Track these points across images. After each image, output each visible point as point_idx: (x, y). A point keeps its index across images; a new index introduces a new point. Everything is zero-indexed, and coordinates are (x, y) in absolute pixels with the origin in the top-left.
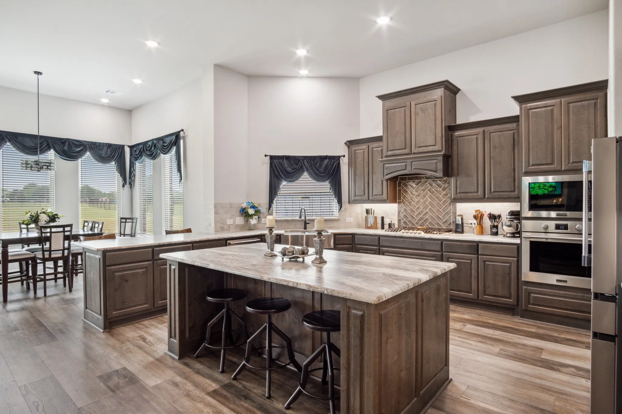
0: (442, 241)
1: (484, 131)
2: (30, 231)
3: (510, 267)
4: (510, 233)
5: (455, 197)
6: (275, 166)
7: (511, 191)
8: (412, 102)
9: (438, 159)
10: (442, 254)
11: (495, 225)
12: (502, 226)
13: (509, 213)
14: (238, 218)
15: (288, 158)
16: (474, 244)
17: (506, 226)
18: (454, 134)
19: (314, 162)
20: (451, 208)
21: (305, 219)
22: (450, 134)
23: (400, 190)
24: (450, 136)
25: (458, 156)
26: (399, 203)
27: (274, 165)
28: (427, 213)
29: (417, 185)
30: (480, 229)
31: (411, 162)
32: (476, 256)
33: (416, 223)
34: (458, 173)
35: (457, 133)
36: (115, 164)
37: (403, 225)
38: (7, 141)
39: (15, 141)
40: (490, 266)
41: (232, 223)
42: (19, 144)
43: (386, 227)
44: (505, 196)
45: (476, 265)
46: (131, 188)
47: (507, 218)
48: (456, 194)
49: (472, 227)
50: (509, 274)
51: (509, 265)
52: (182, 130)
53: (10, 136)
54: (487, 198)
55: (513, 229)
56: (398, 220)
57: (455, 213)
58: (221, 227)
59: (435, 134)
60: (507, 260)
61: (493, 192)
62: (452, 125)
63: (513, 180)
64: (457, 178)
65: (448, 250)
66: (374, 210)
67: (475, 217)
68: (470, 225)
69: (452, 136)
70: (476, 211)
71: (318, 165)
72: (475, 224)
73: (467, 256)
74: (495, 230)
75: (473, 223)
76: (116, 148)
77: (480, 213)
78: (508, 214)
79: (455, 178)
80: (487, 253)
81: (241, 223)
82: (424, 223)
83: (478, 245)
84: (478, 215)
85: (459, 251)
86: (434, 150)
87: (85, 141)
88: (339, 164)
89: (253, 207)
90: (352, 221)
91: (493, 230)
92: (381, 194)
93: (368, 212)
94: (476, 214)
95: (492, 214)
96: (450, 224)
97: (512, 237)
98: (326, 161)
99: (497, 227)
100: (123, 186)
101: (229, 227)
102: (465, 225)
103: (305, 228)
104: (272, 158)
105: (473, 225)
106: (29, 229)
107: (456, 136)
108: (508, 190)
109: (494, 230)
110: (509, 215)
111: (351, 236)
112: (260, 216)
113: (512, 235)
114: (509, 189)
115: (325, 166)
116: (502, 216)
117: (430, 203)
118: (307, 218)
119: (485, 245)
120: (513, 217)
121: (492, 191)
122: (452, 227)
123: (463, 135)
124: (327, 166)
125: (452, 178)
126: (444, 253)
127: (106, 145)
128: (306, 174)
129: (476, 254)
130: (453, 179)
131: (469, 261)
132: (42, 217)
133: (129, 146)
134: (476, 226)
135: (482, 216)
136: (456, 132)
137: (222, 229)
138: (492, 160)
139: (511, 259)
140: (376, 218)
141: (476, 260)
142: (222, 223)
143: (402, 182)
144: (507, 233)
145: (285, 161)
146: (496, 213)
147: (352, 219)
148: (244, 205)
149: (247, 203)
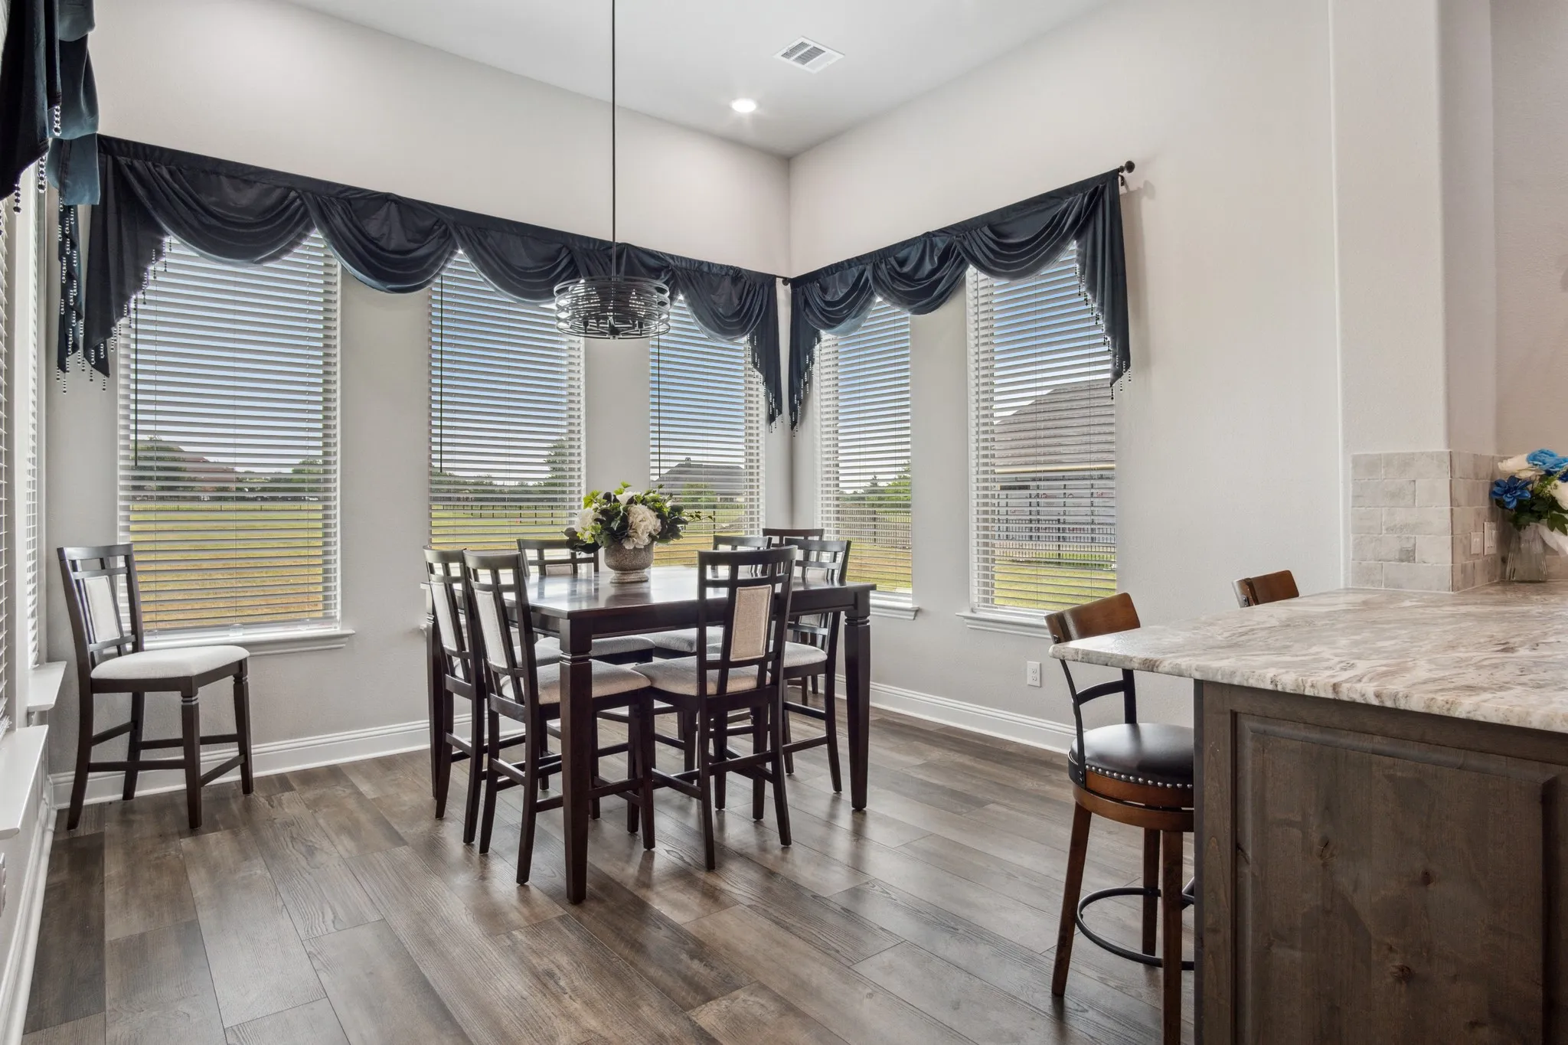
2: (552, 575)
36: (751, 340)
38: (458, 242)
39: (480, 243)
42: (493, 259)
46: (792, 428)
52: (1130, 167)
53: (467, 228)
76: (755, 285)
87: (672, 257)
100: (771, 418)
106: (548, 568)
127: (727, 274)
132: (640, 518)
133: (786, 281)
148: (1517, 465)
149: (1533, 458)
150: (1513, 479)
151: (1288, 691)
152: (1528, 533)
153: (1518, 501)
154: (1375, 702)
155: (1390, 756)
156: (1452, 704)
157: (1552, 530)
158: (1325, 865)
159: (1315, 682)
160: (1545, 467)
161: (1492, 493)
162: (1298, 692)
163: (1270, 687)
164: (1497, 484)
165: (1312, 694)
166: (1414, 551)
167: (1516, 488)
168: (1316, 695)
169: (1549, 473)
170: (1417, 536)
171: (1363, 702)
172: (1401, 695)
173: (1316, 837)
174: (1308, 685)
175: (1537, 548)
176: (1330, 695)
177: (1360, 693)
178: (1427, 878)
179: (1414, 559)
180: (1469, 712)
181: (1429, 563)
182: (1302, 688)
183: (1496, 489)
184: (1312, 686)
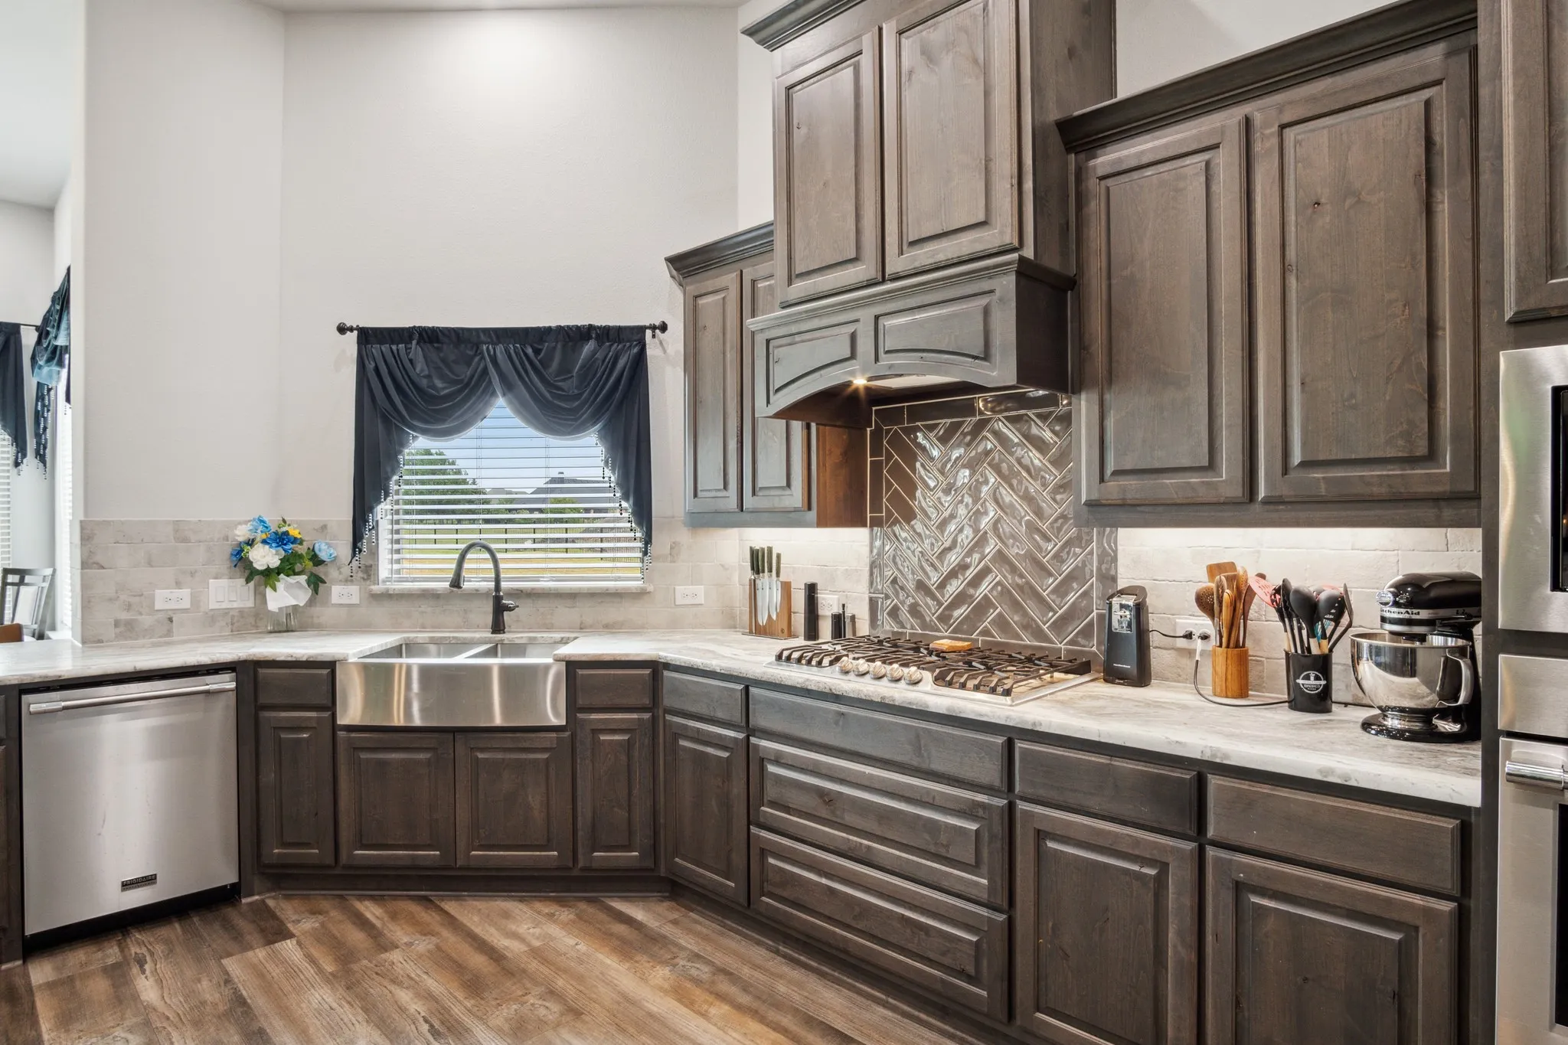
0: (1012, 735)
1: (1248, 122)
3: (1404, 952)
4: (1402, 710)
5: (1095, 496)
6: (377, 370)
7: (1411, 461)
8: (884, 26)
9: (992, 291)
10: (1011, 806)
11: (1315, 651)
12: (1356, 659)
13: (1399, 588)
14: (224, 582)
15: (429, 337)
16: (1177, 774)
17: (1379, 663)
18: (1092, 163)
19: (537, 352)
20: (1091, 553)
21: (498, 588)
22: (1072, 167)
23: (877, 467)
24: (1072, 178)
25: (1109, 278)
26: (876, 523)
27: (371, 366)
28: (986, 571)
29: (944, 440)
30: (1233, 669)
31: (877, 318)
32: (1189, 846)
33: (939, 618)
34: (1110, 372)
35: (1107, 159)
37: (890, 625)
40: (1270, 924)
41: (186, 604)
44: (1377, 490)
45: (1188, 901)
47: (1383, 620)
48: (1102, 480)
49: (1191, 653)
50: (1402, 999)
51: (1396, 937)
54: (1267, 502)
55: (1423, 689)
56: (870, 599)
57: (1108, 579)
58: (117, 624)
59: (988, 160)
60: (1389, 901)
61: (1304, 464)
62: (1076, 113)
63: (1422, 389)
64: (1107, 397)
65: (1042, 792)
66: (779, 557)
67: (1206, 603)
68: (1182, 643)
69: (1080, 174)
70: (1214, 570)
71: (555, 364)
72: (1205, 637)
73: (1137, 842)
74: (1312, 681)
75: (1197, 633)
77: (1230, 579)
78: (1390, 598)
79: (1095, 397)
80: (1253, 840)
81: (235, 605)
83: (1201, 782)
84: (1220, 586)
85: (1093, 803)
86: (980, 248)
88: (640, 362)
89: (281, 539)
90: (701, 600)
91: (1300, 681)
92: (784, 483)
93: (759, 561)
94: (1213, 585)
95: (1297, 592)
96: (1087, 633)
97: (1414, 737)
98: (589, 347)
99: (1323, 665)
101: (171, 620)
102: (1155, 639)
103: (498, 627)
104: (368, 337)
105: (1199, 645)
107: (1100, 172)
108: (1391, 453)
109: (1310, 683)
110: (1396, 604)
111: (647, 672)
112: (326, 574)
113: (1417, 726)
114: (1401, 442)
115: (582, 367)
116: (1354, 601)
118: (504, 585)
119: (1245, 785)
120: (1424, 614)
121: (1297, 458)
122: (1094, 647)
123: (1134, 163)
124: (589, 366)
125: (1083, 396)
126: (1022, 806)
128: (501, 402)
129: (1193, 833)
130: (1087, 401)
131: (1152, 872)
133: (37, 328)
134: (1210, 648)
135: (1243, 597)
136: (1099, 152)
137: (127, 630)
138: (1292, 282)
139: (1417, 900)
140: (786, 587)
141: (1189, 873)
142: (129, 607)
143: (888, 431)
144: (1384, 710)
145: (416, 350)
146: (1320, 584)
147: (700, 589)
148: (244, 529)
149: (252, 524)
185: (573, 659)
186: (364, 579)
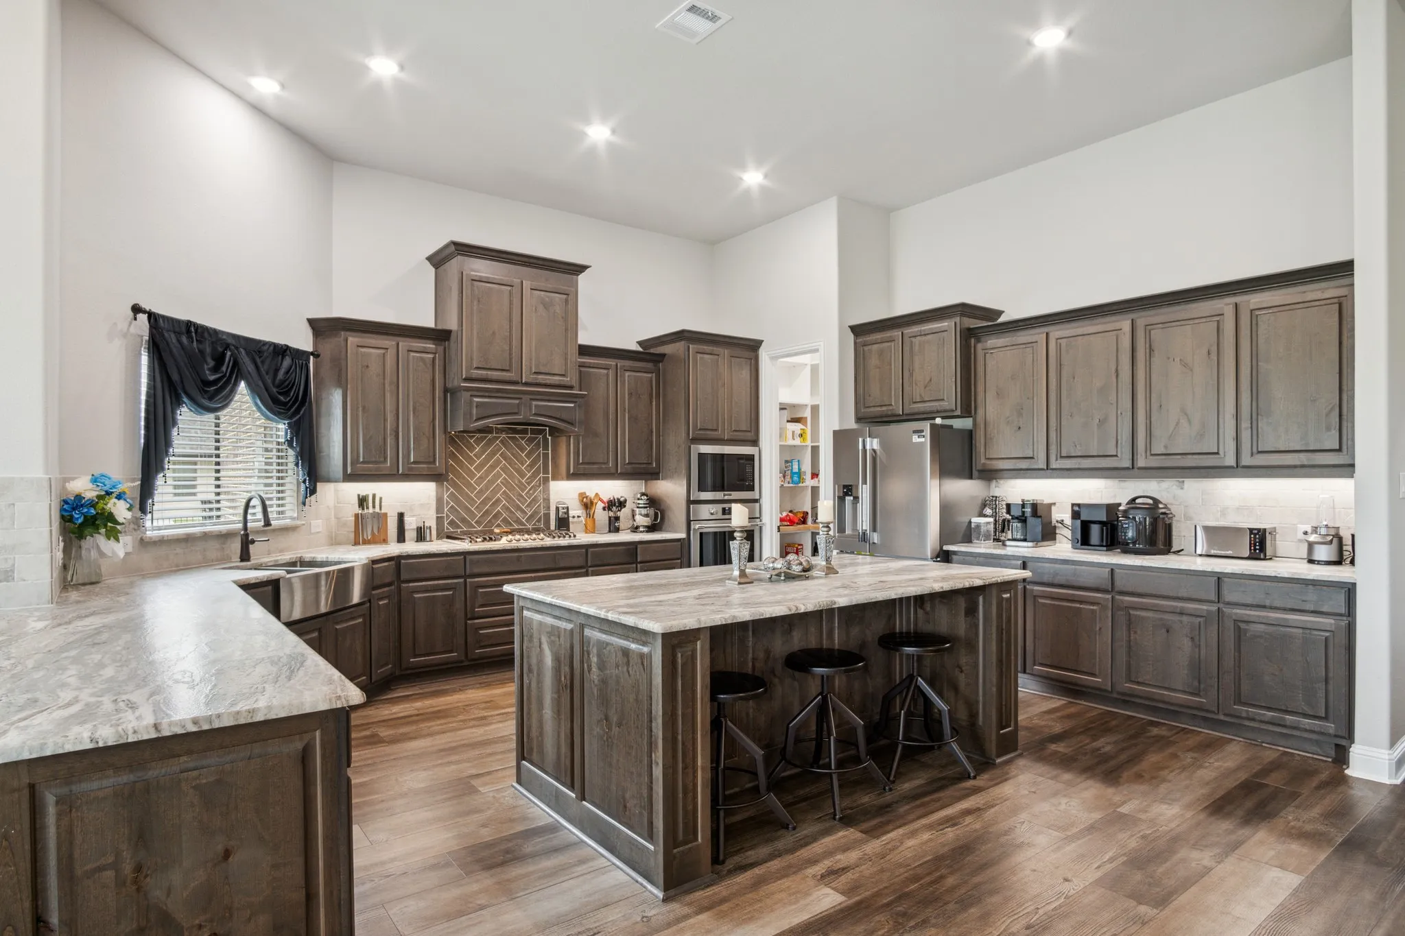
1: (616, 365)
4: (644, 526)
5: (576, 470)
7: (648, 464)
8: (524, 282)
9: (576, 402)
17: (641, 515)
19: (260, 357)
20: (541, 490)
21: (245, 528)
26: (440, 481)
28: (498, 501)
31: (531, 400)
32: (634, 566)
33: (476, 523)
37: (448, 529)
43: (410, 534)
44: (642, 471)
48: (578, 465)
54: (620, 473)
56: (437, 517)
57: (547, 500)
60: (671, 564)
61: (628, 463)
63: (650, 446)
64: (580, 438)
66: (381, 499)
70: (580, 495)
72: (584, 516)
75: (578, 515)
79: (577, 438)
82: (493, 521)
86: (562, 383)
88: (308, 375)
90: (321, 529)
92: (431, 460)
93: (362, 501)
96: (539, 521)
98: (286, 362)
99: (618, 519)
103: (244, 557)
104: (155, 320)
108: (645, 462)
109: (618, 524)
110: (641, 499)
111: (394, 562)
113: (647, 529)
114: (647, 459)
115: (284, 374)
117: (505, 483)
121: (627, 461)
122: (542, 525)
124: (289, 375)
128: (243, 389)
129: (635, 561)
134: (585, 519)
135: (595, 502)
138: (626, 414)
140: (384, 515)
144: (637, 527)
147: (320, 523)
148: (82, 486)
149: (95, 480)
150: (79, 497)
151: (110, 744)
152: (88, 543)
153: (85, 517)
154: (194, 729)
155: (194, 770)
156: (253, 711)
157: (109, 539)
158: (138, 890)
159: (136, 728)
160: (106, 488)
161: (62, 510)
162: (121, 742)
163: (90, 746)
164: (65, 502)
165: (136, 740)
166: (13, 571)
167: (82, 506)
168: (140, 739)
169: (108, 493)
170: (16, 556)
171: (184, 732)
172: (214, 717)
173: (128, 868)
174: (130, 732)
175: (94, 554)
176: (154, 735)
177: (181, 725)
178: (227, 854)
179: (14, 579)
180: (266, 715)
181: (28, 580)
182: (125, 737)
183: (65, 507)
184: (135, 732)
185: (375, 559)
186: (135, 530)
